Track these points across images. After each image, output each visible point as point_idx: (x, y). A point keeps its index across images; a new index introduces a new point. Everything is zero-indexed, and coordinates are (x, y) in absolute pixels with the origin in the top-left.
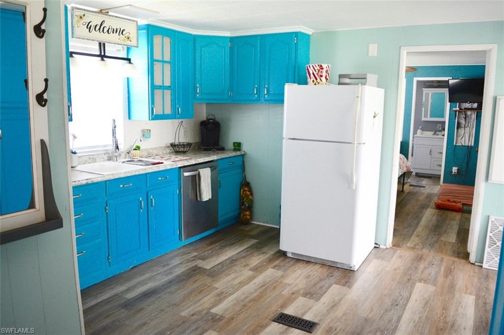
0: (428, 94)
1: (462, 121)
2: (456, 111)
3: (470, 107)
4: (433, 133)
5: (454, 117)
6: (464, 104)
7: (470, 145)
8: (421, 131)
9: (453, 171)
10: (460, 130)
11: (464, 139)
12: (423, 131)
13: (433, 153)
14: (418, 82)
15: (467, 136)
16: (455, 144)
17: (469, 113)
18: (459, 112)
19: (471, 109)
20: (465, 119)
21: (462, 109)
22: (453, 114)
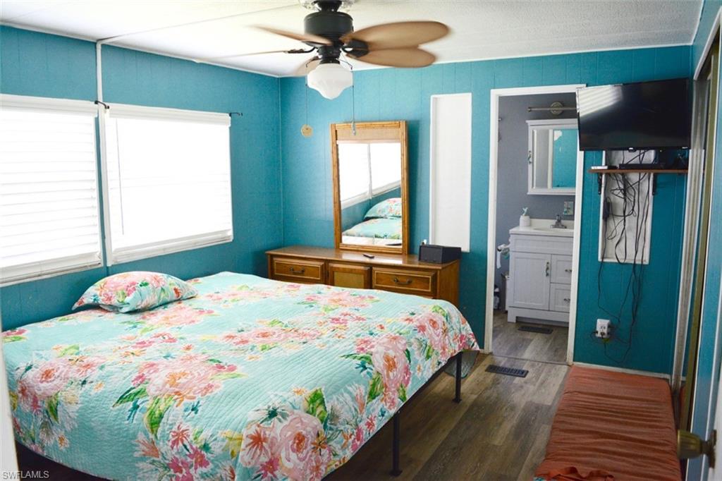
0: (547, 132)
1: (618, 200)
2: (600, 173)
3: (636, 161)
4: (554, 222)
5: (594, 186)
6: (621, 152)
7: (638, 262)
8: (528, 217)
9: (598, 329)
10: (611, 224)
11: (622, 244)
12: (531, 218)
13: (553, 272)
14: (502, 100)
15: (631, 237)
16: (600, 259)
17: (634, 177)
18: (608, 175)
19: (640, 167)
20: (625, 194)
21: (615, 168)
22: (593, 181)
